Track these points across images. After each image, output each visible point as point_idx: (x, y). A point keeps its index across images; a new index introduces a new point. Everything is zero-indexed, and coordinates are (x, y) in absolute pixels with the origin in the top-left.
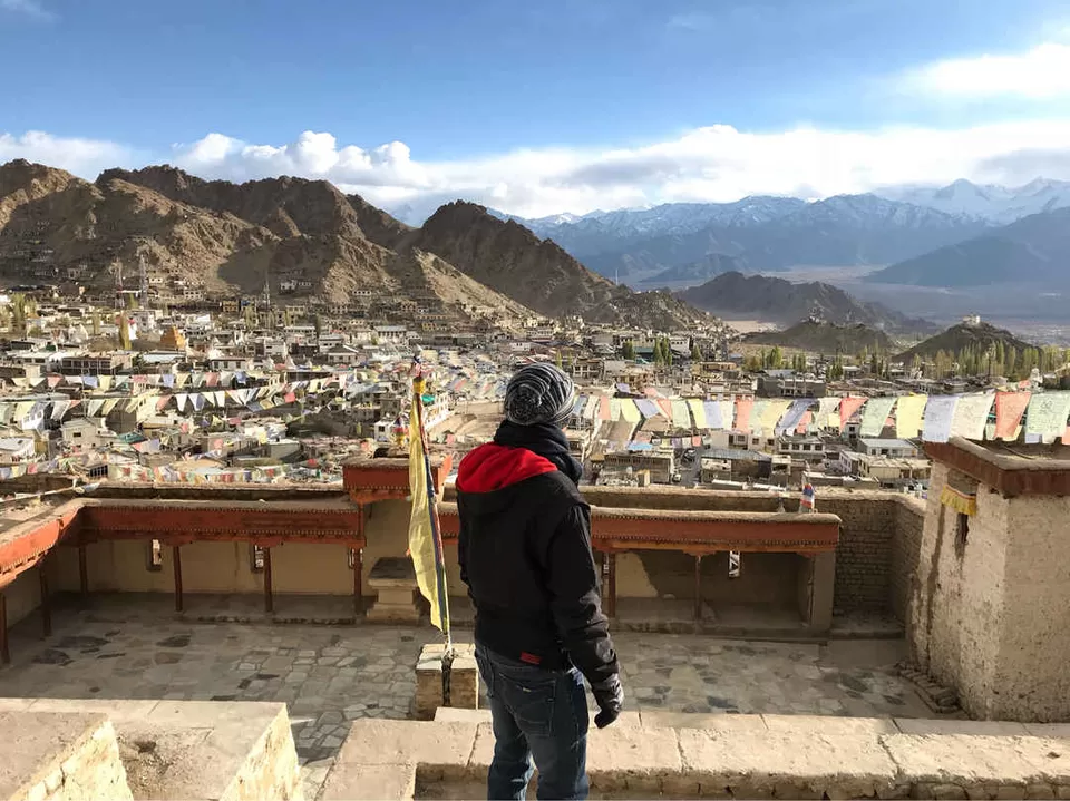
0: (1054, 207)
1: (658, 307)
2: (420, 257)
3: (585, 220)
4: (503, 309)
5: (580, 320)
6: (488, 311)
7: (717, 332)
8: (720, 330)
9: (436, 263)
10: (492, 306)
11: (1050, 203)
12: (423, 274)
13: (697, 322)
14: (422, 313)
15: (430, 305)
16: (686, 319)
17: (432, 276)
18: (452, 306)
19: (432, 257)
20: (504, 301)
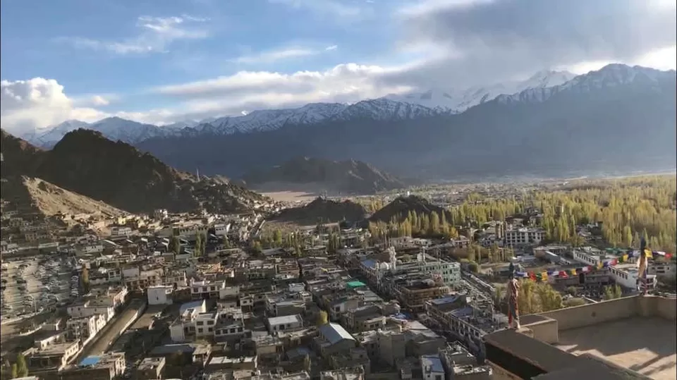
0: (486, 101)
1: (227, 195)
2: (28, 183)
3: (201, 125)
4: (99, 213)
5: (166, 212)
6: (85, 217)
7: (270, 207)
8: (272, 205)
9: (42, 186)
10: (89, 213)
11: (485, 97)
12: (30, 195)
13: (256, 202)
14: (26, 226)
15: (33, 219)
16: (248, 201)
17: (38, 195)
18: (52, 218)
19: (38, 181)
20: (101, 208)
